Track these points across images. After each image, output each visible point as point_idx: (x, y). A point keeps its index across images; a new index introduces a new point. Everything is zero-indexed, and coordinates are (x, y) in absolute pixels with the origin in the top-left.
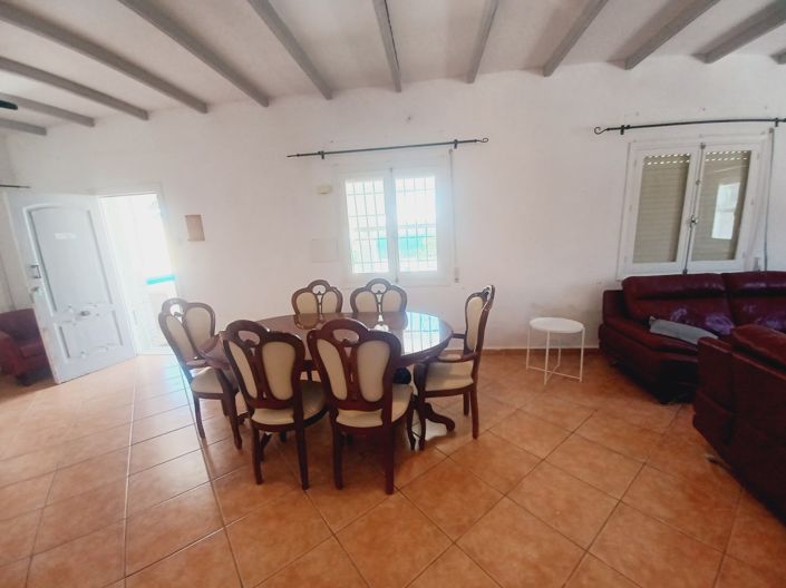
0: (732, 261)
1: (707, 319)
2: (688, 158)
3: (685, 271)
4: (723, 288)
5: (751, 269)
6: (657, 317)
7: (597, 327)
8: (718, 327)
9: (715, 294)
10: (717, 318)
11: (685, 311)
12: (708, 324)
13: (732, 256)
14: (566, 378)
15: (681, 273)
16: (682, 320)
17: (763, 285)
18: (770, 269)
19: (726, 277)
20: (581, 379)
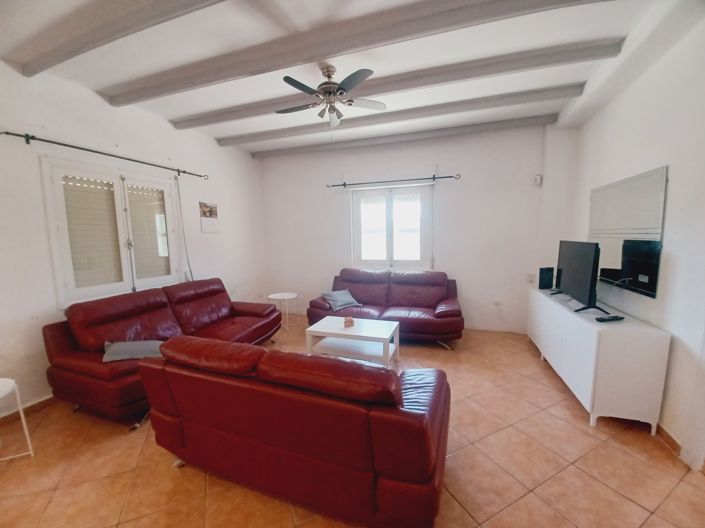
0: (169, 276)
1: (159, 329)
2: (112, 186)
3: (134, 289)
4: (165, 300)
5: (183, 281)
6: (112, 341)
7: (45, 371)
8: (168, 334)
9: (160, 306)
10: (165, 326)
11: (139, 327)
12: (161, 333)
13: (168, 272)
14: (11, 461)
15: (131, 292)
16: (138, 337)
17: (192, 292)
18: (195, 279)
19: (166, 290)
20: (31, 452)
